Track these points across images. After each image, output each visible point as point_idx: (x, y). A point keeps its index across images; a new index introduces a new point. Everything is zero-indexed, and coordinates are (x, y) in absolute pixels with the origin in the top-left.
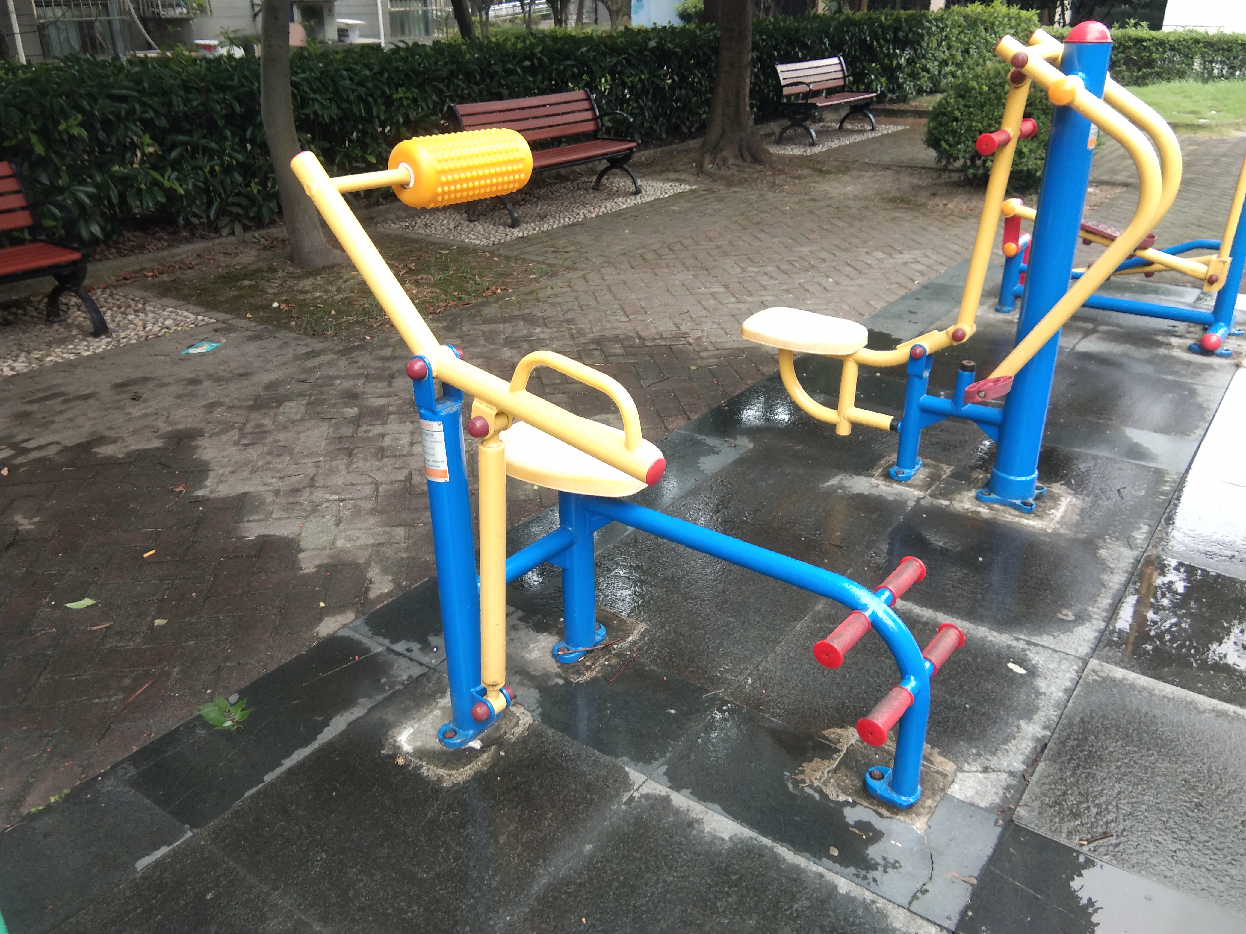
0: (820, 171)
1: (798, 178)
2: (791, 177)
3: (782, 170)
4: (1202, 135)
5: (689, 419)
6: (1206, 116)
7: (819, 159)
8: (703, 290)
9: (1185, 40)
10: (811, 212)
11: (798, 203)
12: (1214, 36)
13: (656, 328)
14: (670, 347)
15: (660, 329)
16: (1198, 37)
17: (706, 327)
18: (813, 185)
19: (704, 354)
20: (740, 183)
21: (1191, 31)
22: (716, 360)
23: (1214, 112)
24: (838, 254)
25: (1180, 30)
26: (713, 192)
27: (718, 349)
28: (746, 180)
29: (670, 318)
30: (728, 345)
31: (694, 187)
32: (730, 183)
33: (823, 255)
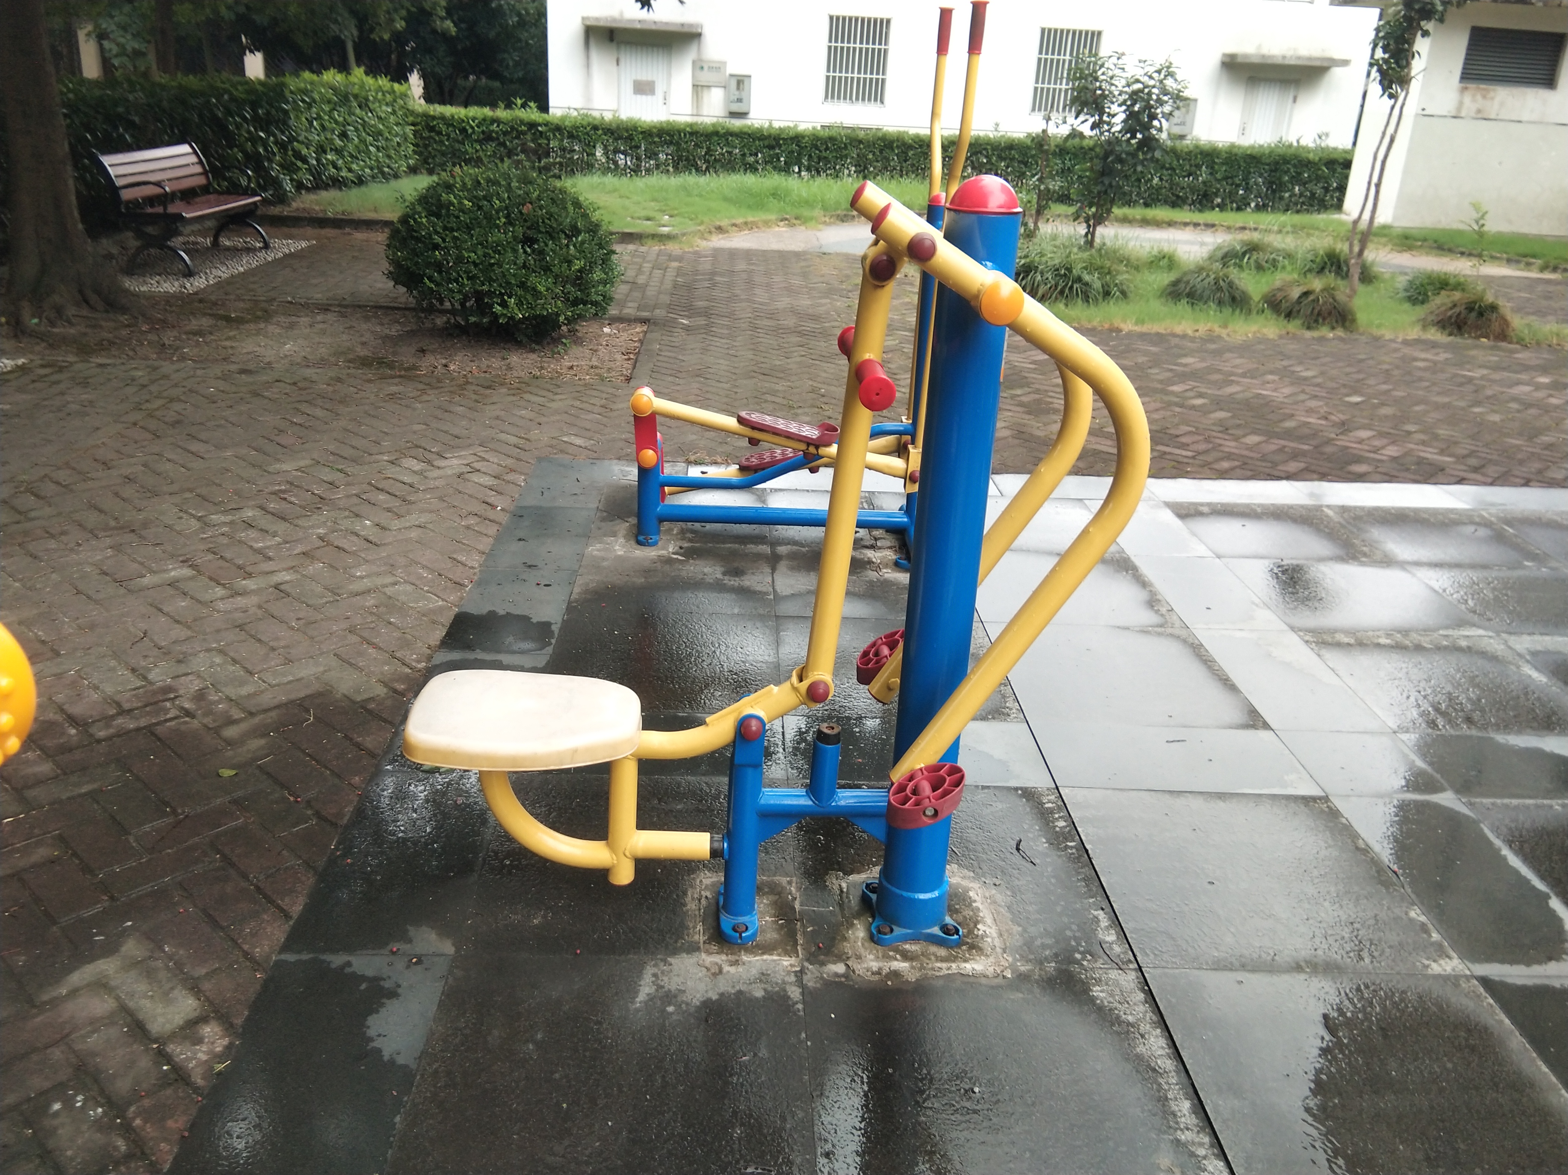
0: (228, 319)
1: (199, 333)
2: (186, 333)
3: (164, 321)
4: (676, 247)
5: (287, 916)
6: (662, 222)
7: (213, 298)
8: (148, 580)
9: (582, 126)
10: (256, 394)
11: (224, 377)
12: (611, 122)
13: (96, 688)
14: (150, 731)
15: (109, 689)
17: (201, 663)
18: (228, 343)
19: (231, 732)
20: (103, 347)
21: (587, 115)
22: (262, 742)
23: (667, 218)
24: (349, 470)
25: (573, 114)
26: (61, 370)
27: (252, 714)
28: (111, 343)
29: (115, 656)
30: (268, 699)
31: (20, 362)
32: (85, 350)
33: (327, 475)
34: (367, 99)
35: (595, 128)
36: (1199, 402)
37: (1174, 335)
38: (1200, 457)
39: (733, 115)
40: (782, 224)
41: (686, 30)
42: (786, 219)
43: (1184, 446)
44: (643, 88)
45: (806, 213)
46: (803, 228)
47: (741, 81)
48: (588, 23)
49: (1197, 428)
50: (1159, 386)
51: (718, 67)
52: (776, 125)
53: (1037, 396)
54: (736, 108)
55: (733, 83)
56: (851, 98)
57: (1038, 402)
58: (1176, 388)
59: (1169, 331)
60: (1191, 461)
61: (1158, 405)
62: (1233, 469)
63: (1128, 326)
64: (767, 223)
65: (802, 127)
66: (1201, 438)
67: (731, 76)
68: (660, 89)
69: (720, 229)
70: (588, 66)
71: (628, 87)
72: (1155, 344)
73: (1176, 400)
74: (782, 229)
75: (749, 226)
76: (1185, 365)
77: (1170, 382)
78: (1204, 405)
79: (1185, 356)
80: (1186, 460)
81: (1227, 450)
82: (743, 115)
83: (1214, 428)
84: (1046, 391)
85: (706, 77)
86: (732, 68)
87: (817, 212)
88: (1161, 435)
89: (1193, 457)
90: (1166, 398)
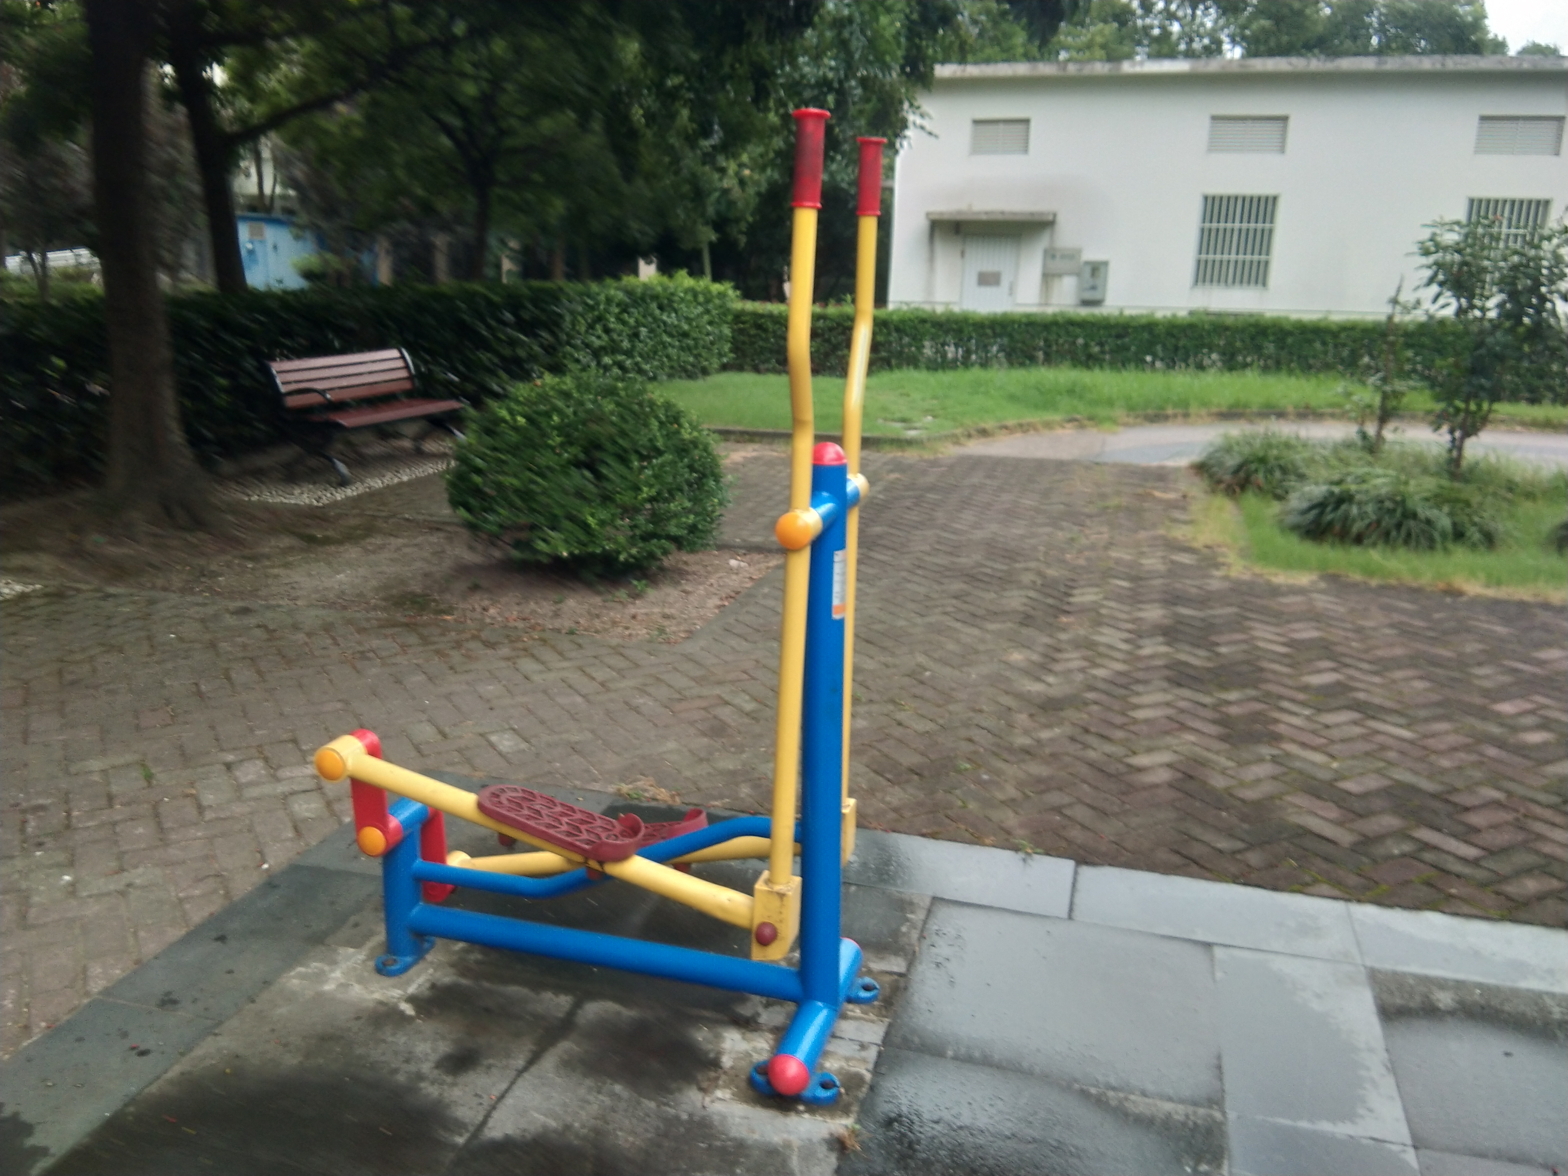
4: (911, 455)
6: (918, 425)
9: (910, 320)
12: (942, 314)
16: (924, 316)
21: (917, 309)
23: (930, 418)
25: (905, 308)
34: (671, 301)
35: (923, 321)
36: (1535, 738)
37: (1546, 606)
38: (1490, 864)
39: (1086, 303)
40: (1069, 425)
41: (1037, 218)
42: (1075, 420)
43: (1468, 834)
44: (988, 279)
45: (1102, 412)
46: (1094, 430)
47: (1097, 269)
48: (933, 217)
49: (1510, 794)
50: (1478, 700)
51: (1072, 255)
52: (1127, 312)
53: (1258, 706)
54: (1089, 295)
55: (1087, 271)
56: (1226, 281)
57: (1255, 717)
58: (1506, 708)
59: (1540, 599)
60: (1466, 870)
61: (1461, 739)
62: (1541, 898)
63: (1473, 588)
64: (1048, 425)
65: (1159, 315)
66: (1509, 817)
67: (1087, 263)
68: (1005, 281)
69: (984, 433)
70: (931, 259)
71: (973, 279)
72: (1507, 621)
73: (1495, 730)
74: (1068, 432)
75: (1024, 428)
76: (1541, 663)
77: (1502, 694)
78: (1545, 744)
79: (1549, 645)
80: (1458, 868)
81: (1547, 849)
82: (1096, 303)
83: (1542, 797)
84: (1281, 697)
85: (1057, 265)
86: (1091, 255)
87: (1119, 413)
88: (1437, 805)
89: (1475, 863)
90: (1480, 726)
